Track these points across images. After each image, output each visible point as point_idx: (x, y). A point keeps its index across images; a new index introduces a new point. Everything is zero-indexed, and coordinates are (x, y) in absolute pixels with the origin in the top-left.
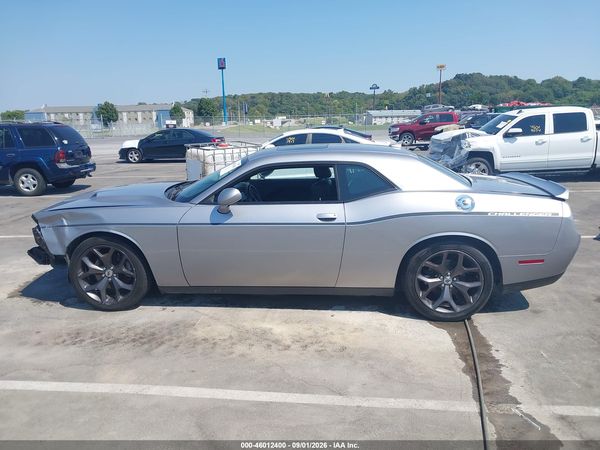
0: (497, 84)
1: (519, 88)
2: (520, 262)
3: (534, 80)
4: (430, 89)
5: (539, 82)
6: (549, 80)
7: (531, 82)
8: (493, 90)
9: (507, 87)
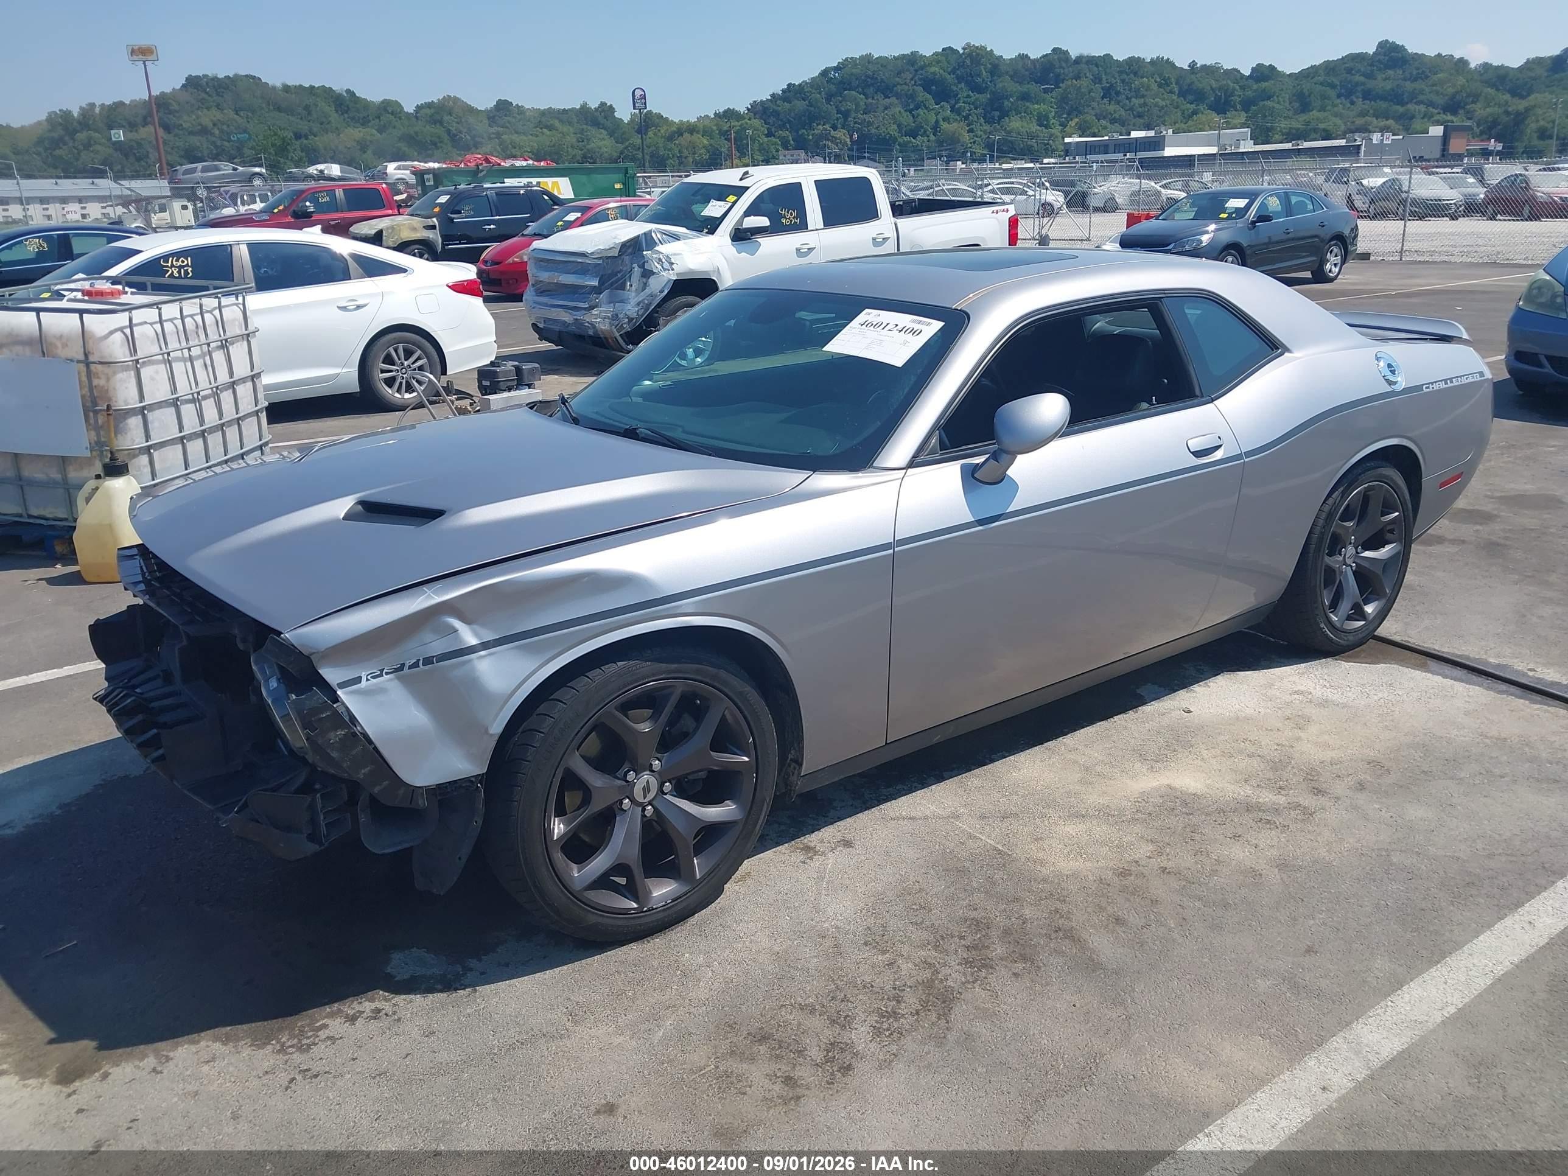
0: (307, 108)
1: (365, 122)
2: (1442, 485)
3: (397, 104)
4: (114, 115)
5: (409, 108)
6: (429, 105)
7: (390, 108)
8: (303, 126)
9: (334, 117)
